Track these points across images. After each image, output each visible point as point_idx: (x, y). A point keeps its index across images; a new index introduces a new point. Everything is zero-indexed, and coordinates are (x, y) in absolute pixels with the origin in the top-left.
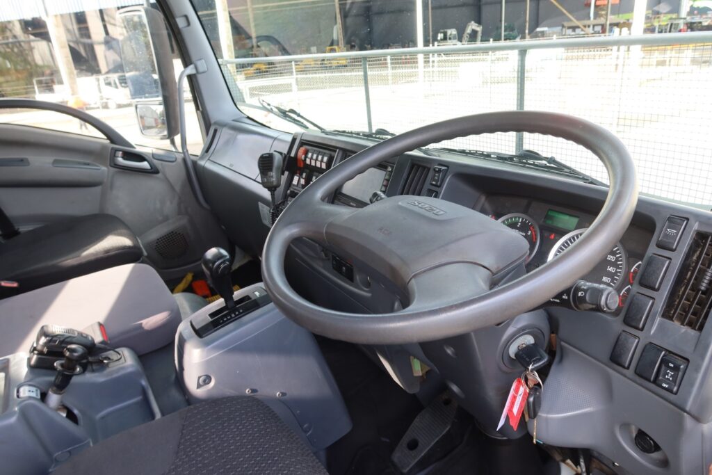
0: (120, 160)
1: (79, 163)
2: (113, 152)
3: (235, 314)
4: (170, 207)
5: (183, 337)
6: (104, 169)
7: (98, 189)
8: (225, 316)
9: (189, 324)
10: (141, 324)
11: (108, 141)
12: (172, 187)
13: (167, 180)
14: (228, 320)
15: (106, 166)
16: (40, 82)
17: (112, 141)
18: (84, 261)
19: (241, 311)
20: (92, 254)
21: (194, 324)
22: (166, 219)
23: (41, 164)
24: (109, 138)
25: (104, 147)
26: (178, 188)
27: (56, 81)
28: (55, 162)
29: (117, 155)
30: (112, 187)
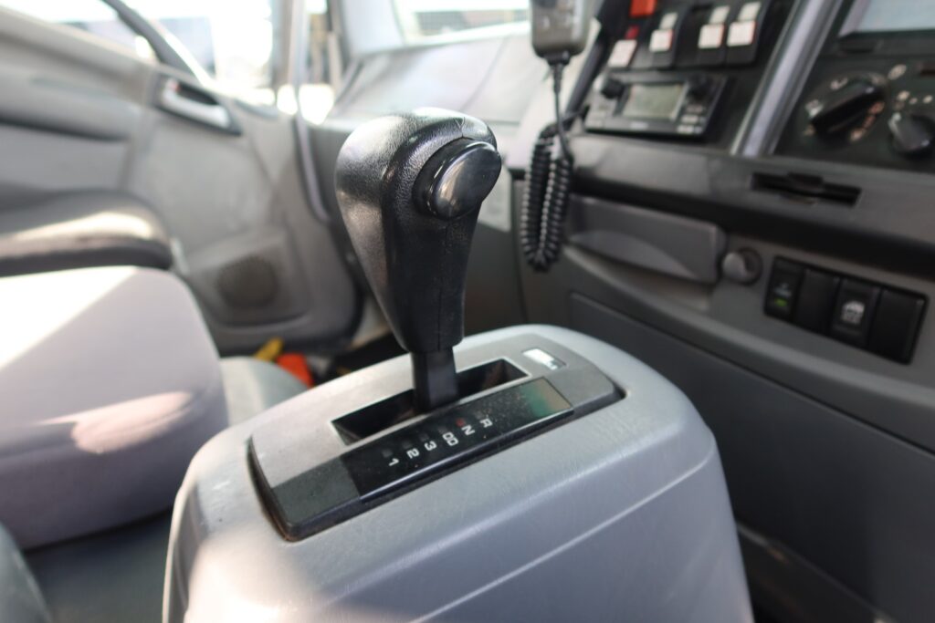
0: (171, 98)
2: (159, 79)
3: (460, 435)
4: (254, 206)
5: (200, 515)
7: (115, 151)
8: (411, 436)
9: (242, 453)
10: (72, 425)
12: (263, 170)
13: (255, 154)
14: (425, 458)
15: (141, 105)
19: (487, 423)
20: (46, 240)
21: (261, 456)
22: (244, 229)
25: (141, 68)
26: (275, 171)
29: (165, 86)
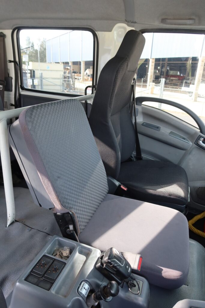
0: (201, 142)
1: (181, 137)
2: (200, 137)
6: (191, 144)
7: (183, 152)
11: (199, 130)
15: (192, 143)
16: (186, 83)
17: (201, 132)
18: (157, 194)
23: (165, 132)
24: (200, 129)
25: (196, 133)
27: (192, 83)
28: (171, 133)
29: (200, 139)
30: (190, 153)
